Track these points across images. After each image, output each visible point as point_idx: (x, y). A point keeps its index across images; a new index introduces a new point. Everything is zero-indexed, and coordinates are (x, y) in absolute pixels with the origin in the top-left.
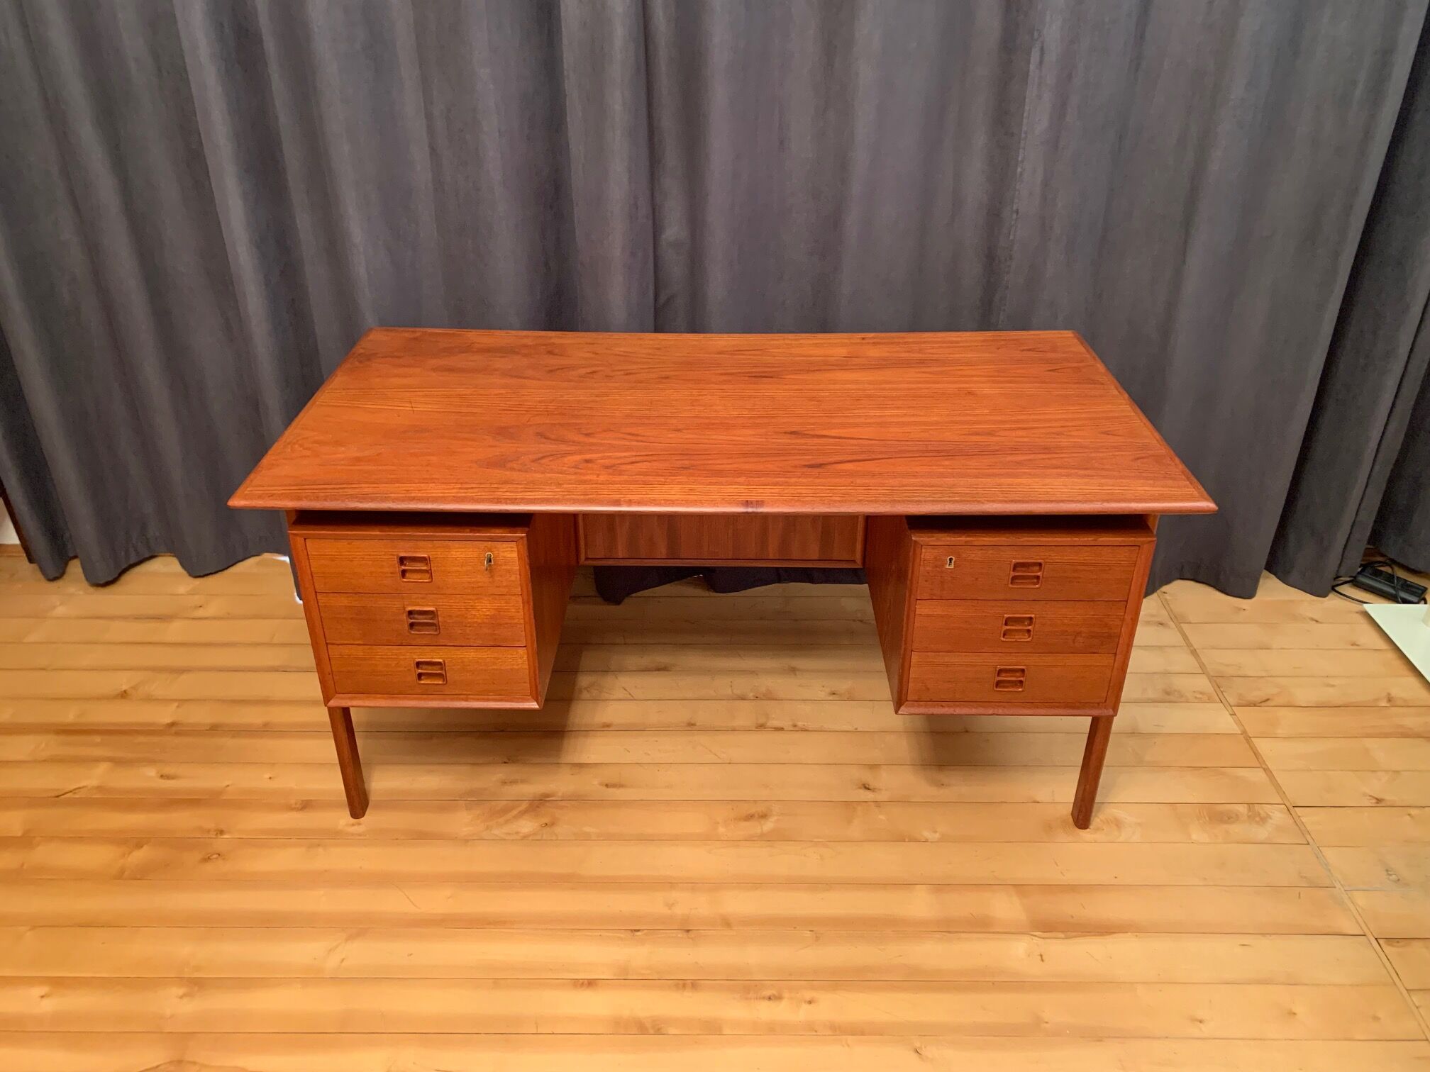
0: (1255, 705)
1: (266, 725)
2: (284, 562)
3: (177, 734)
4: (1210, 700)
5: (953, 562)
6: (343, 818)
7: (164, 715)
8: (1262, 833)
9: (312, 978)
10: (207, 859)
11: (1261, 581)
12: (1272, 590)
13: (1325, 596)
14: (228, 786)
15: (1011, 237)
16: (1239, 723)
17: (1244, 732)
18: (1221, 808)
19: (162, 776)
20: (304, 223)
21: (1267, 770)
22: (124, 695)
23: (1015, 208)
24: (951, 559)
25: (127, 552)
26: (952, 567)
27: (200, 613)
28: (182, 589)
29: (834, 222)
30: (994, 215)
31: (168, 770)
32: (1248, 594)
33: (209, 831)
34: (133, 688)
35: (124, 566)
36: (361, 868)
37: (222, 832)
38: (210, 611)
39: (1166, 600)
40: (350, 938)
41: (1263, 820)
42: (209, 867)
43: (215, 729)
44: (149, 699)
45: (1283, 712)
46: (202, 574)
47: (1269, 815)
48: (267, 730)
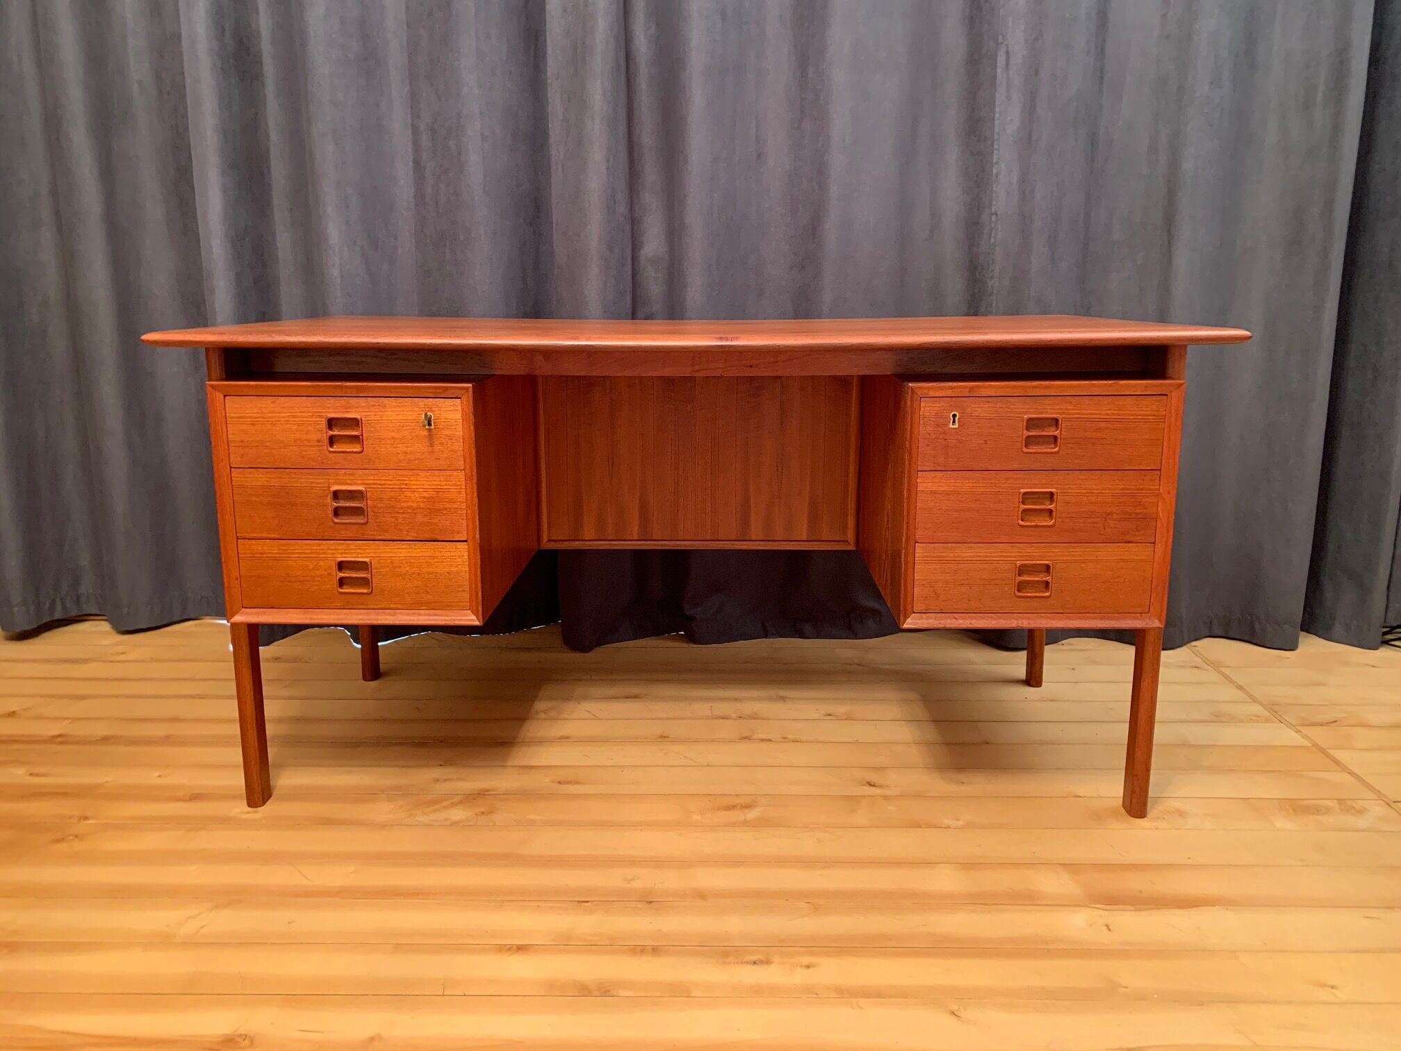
0: (1322, 725)
1: (167, 737)
2: (224, 625)
3: (62, 743)
4: (1267, 720)
5: (957, 418)
6: (240, 808)
7: (54, 729)
8: (1362, 822)
9: (161, 941)
10: (58, 841)
11: (1300, 640)
12: (1311, 645)
13: (1375, 648)
14: (107, 782)
15: (992, 240)
16: (1306, 737)
17: (1316, 745)
18: (1306, 802)
19: (31, 774)
20: (284, 241)
21: (1351, 773)
22: (12, 714)
23: (993, 210)
24: (954, 416)
25: (53, 603)
26: (956, 426)
27: (122, 657)
28: (106, 642)
29: (814, 228)
31: (36, 770)
32: (1293, 648)
33: (71, 817)
34: (25, 710)
35: (46, 619)
36: (248, 847)
37: (86, 818)
38: (134, 655)
39: (1198, 651)
41: (1361, 812)
42: (61, 847)
43: (105, 740)
44: (39, 718)
45: (1359, 731)
46: (131, 629)
47: (1366, 808)
48: (168, 740)
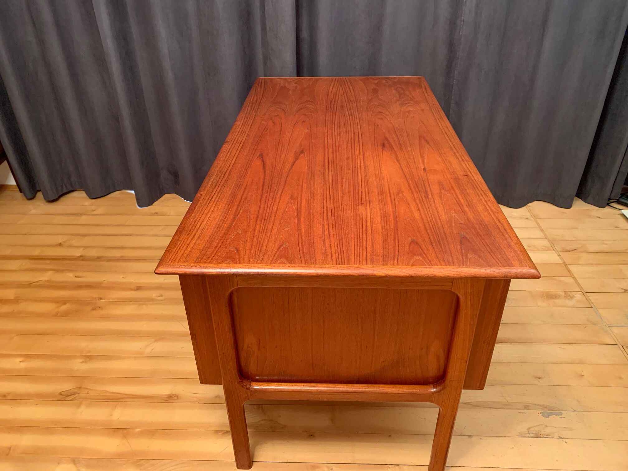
0: (569, 252)
1: (122, 257)
2: (131, 194)
3: (83, 260)
4: (549, 249)
7: (78, 253)
8: (570, 303)
9: (139, 356)
10: (94, 309)
11: (574, 202)
12: (579, 205)
13: (604, 207)
14: (104, 281)
15: (461, 34)
16: (562, 259)
17: (564, 263)
18: (552, 293)
19: (76, 277)
21: (574, 278)
22: (60, 245)
23: (462, 19)
25: (62, 186)
27: (95, 213)
28: (87, 204)
30: (453, 24)
31: (78, 274)
32: (569, 206)
33: (95, 298)
34: (64, 242)
35: (61, 193)
36: (162, 313)
37: (101, 299)
38: (99, 211)
39: (530, 209)
40: (156, 341)
41: (572, 298)
42: (94, 312)
43: (99, 258)
44: (71, 246)
45: (583, 254)
46: (95, 198)
47: (574, 296)
48: (122, 259)
